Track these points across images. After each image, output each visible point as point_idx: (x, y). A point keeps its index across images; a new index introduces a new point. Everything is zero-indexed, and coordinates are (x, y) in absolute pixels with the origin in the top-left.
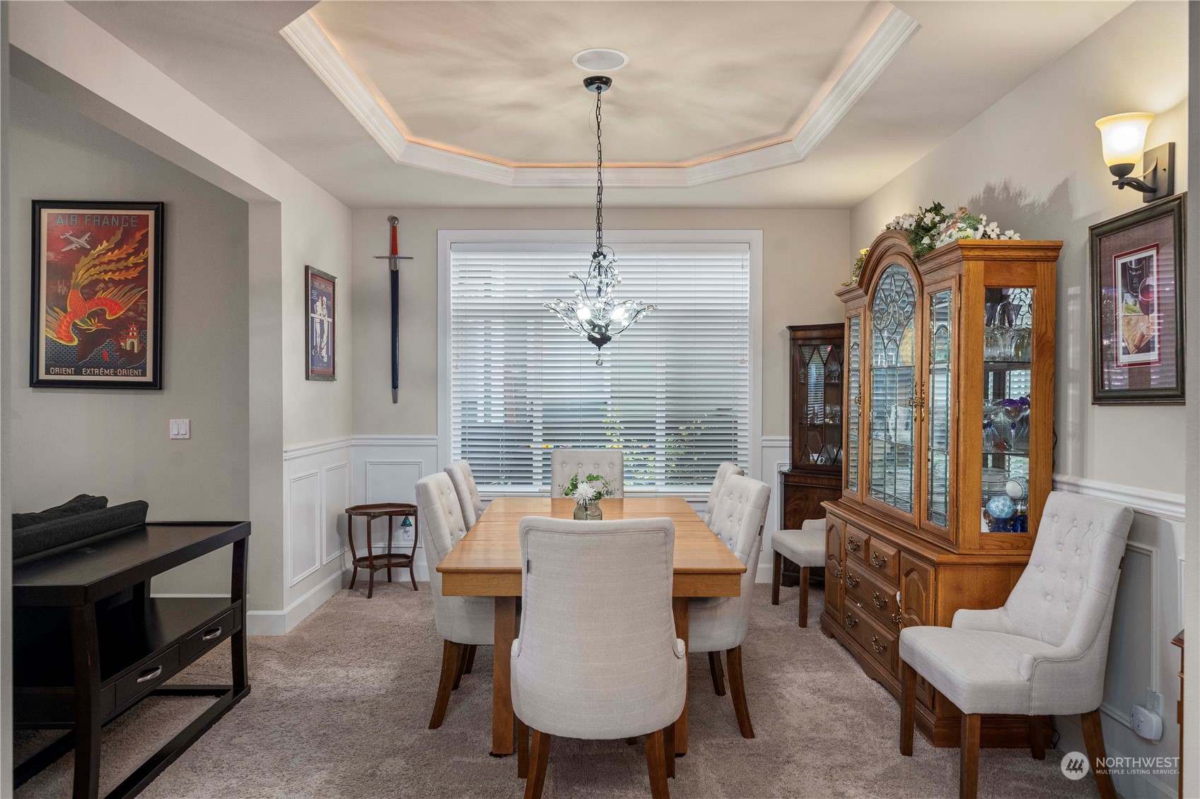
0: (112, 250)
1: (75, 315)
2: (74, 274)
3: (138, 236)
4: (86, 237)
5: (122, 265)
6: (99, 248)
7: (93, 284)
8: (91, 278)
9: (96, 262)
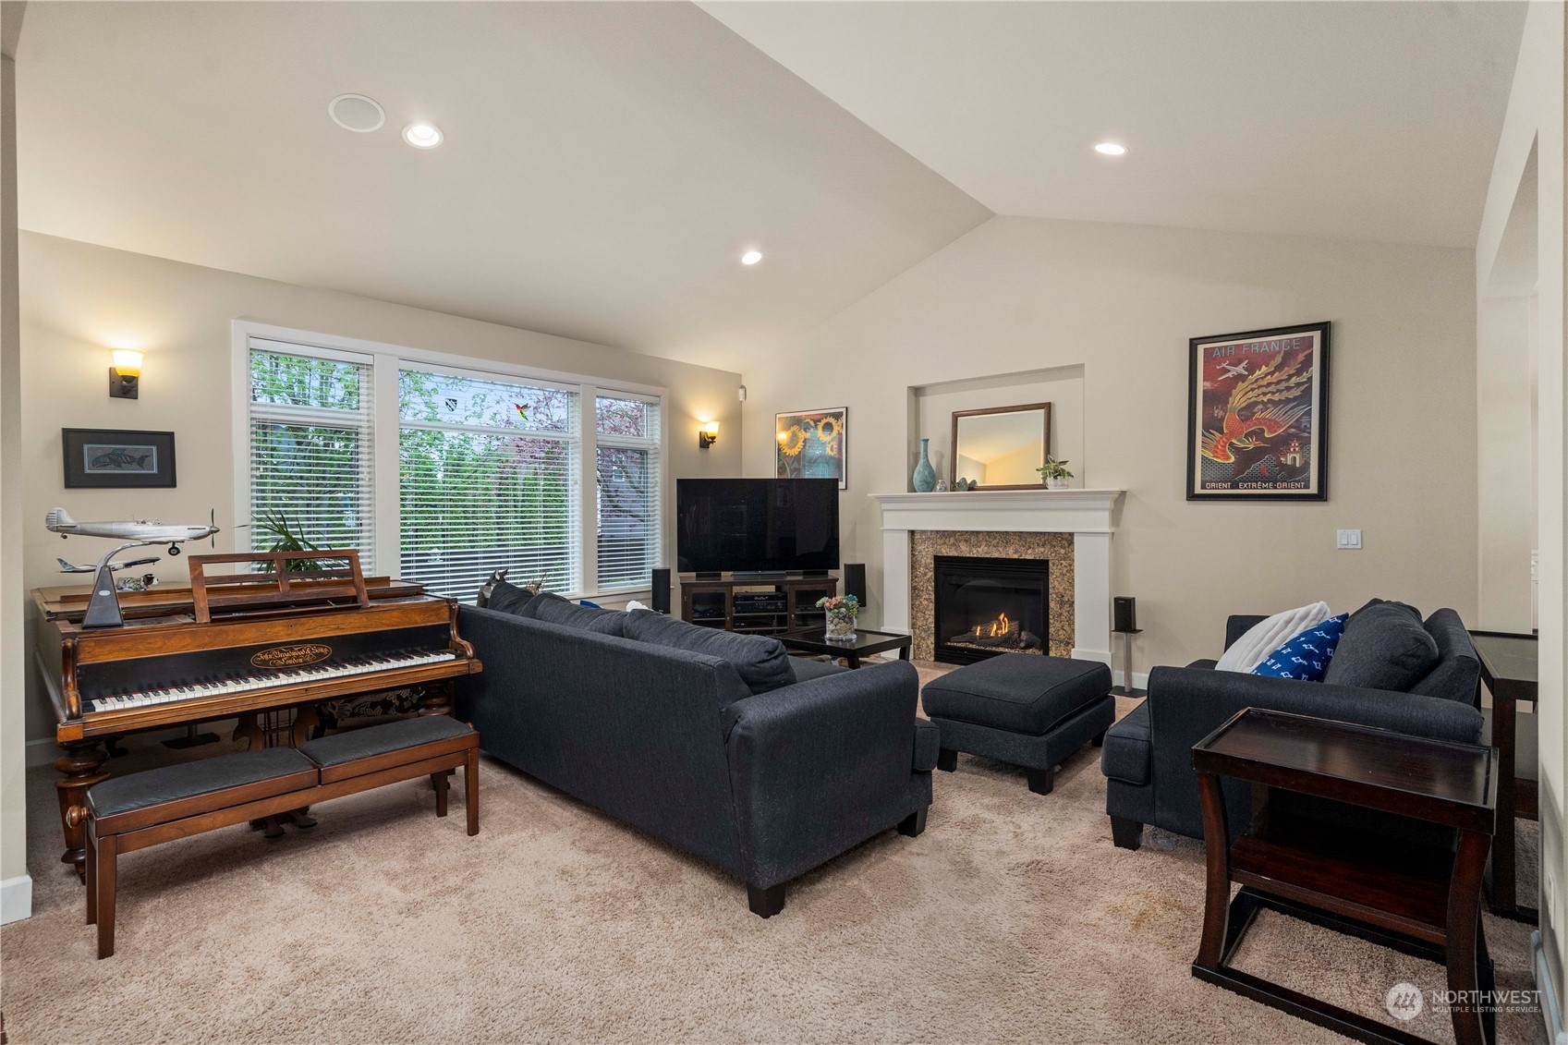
0: (1272, 373)
1: (1232, 434)
2: (1230, 399)
3: (1301, 357)
4: (1244, 364)
5: (1282, 386)
6: (1258, 373)
7: (1250, 407)
8: (1249, 401)
9: (1254, 386)
